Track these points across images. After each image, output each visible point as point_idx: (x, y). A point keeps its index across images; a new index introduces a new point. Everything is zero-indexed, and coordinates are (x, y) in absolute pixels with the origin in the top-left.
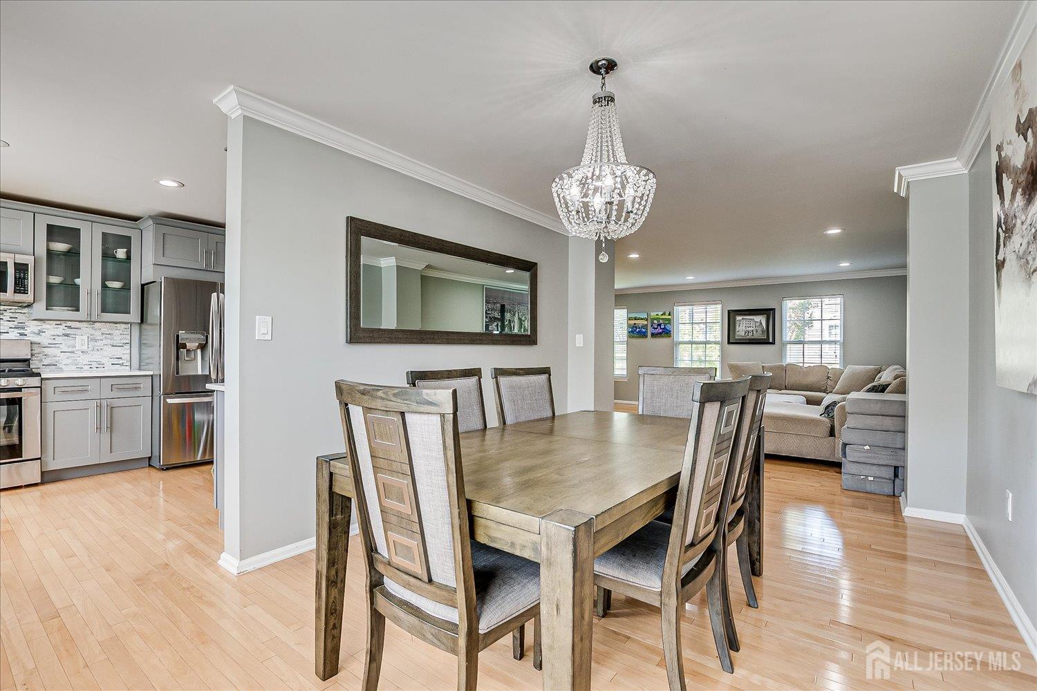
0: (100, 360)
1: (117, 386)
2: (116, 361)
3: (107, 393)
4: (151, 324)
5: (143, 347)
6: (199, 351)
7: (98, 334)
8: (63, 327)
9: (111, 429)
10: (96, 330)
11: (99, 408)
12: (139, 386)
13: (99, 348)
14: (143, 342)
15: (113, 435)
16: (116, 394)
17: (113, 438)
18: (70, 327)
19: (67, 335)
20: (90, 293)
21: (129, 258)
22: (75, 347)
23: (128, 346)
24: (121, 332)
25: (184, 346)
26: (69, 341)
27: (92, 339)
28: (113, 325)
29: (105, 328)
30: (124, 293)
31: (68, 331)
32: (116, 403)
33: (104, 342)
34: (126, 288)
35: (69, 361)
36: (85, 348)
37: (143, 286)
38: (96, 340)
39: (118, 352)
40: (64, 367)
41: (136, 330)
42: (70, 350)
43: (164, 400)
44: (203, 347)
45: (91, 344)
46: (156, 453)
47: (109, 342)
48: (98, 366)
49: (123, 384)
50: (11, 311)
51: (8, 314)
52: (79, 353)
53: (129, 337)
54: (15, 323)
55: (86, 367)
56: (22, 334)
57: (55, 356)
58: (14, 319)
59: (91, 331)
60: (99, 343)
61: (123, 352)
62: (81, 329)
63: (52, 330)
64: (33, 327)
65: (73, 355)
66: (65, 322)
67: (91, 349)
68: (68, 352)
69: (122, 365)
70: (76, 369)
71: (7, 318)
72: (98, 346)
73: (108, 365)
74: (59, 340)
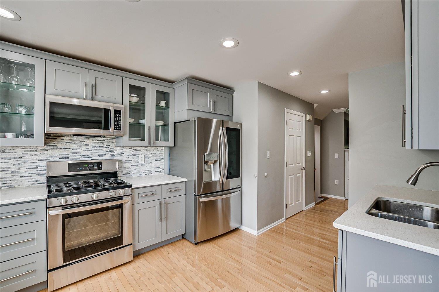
0: (150, 169)
2: (157, 169)
3: (165, 195)
6: (212, 165)
7: (149, 153)
8: (132, 150)
9: (167, 218)
10: (148, 151)
12: (179, 188)
16: (169, 195)
17: (168, 223)
18: (136, 150)
19: (134, 155)
20: (150, 129)
22: (138, 162)
23: (163, 159)
24: (159, 152)
26: (135, 159)
27: (146, 157)
28: (156, 148)
29: (152, 150)
31: (135, 153)
32: (170, 200)
33: (152, 158)
35: (135, 171)
36: (143, 162)
37: (175, 123)
38: (148, 158)
40: (134, 175)
41: (167, 150)
45: (146, 160)
47: (154, 158)
48: (149, 173)
49: (172, 189)
50: (107, 141)
51: (106, 143)
52: (140, 165)
53: (163, 154)
54: (109, 148)
55: (144, 174)
56: (113, 156)
57: (129, 168)
58: (109, 146)
59: (146, 152)
60: (150, 159)
61: (160, 164)
62: (140, 151)
63: (127, 152)
64: (118, 151)
65: (138, 167)
66: (134, 147)
67: (146, 163)
68: (135, 165)
69: (160, 172)
70: (139, 176)
71: (105, 146)
72: (149, 161)
73: (154, 172)
74: (131, 158)
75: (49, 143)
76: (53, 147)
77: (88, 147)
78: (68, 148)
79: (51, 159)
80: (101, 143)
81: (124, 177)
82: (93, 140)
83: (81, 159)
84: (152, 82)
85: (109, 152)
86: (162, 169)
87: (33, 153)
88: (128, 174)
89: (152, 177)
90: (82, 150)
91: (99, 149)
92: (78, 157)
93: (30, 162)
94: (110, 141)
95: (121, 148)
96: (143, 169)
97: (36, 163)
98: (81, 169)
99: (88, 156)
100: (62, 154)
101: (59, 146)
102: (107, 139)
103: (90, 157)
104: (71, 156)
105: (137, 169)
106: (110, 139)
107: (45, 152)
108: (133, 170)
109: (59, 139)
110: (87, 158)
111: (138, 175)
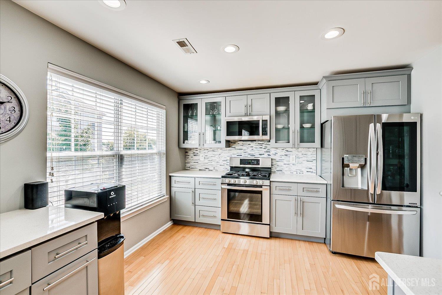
0: (301, 169)
1: (307, 189)
2: (309, 170)
3: (301, 193)
4: (327, 148)
5: (323, 162)
6: (359, 170)
7: (300, 154)
8: (284, 151)
9: (303, 215)
10: (299, 152)
11: (296, 201)
12: (319, 190)
13: (301, 162)
14: (323, 159)
15: (303, 219)
16: (305, 194)
18: (287, 151)
19: (286, 155)
20: (295, 132)
21: (314, 109)
22: (289, 161)
23: (316, 160)
24: (311, 153)
25: (348, 166)
26: (287, 158)
27: (297, 157)
28: (307, 149)
29: (304, 151)
30: (312, 130)
31: (287, 153)
32: (305, 199)
33: (303, 159)
34: (313, 127)
35: (287, 169)
36: (294, 162)
37: (322, 124)
38: (299, 158)
39: (310, 165)
40: (285, 172)
41: (319, 151)
42: (287, 163)
43: (334, 205)
44: (363, 167)
45: (297, 160)
46: (328, 237)
47: (305, 159)
48: (300, 172)
49: (309, 188)
50: (265, 144)
51: (264, 146)
52: (292, 164)
53: (315, 156)
54: (266, 149)
55: (295, 173)
56: (269, 155)
57: (282, 166)
58: (266, 148)
59: (297, 153)
60: (301, 160)
61: (313, 165)
62: (292, 151)
63: (280, 152)
64: (273, 152)
65: (289, 166)
66: (285, 148)
67: (297, 163)
68: (287, 164)
69: (312, 172)
70: (291, 173)
71: (264, 147)
72: (300, 161)
73: (305, 172)
74: (283, 157)
75: (232, 146)
76: (234, 148)
77: (252, 148)
78: (241, 149)
79: (233, 156)
80: (261, 145)
81: (278, 173)
82: (256, 144)
83: (248, 157)
84: (295, 90)
85: (266, 152)
86: (313, 170)
87: (225, 152)
88: (281, 171)
89: (303, 176)
90: (249, 151)
91: (260, 150)
92: (246, 155)
93: (224, 157)
94: (267, 144)
95: (275, 149)
96: (294, 168)
97: (226, 158)
98: (247, 163)
99: (252, 155)
100: (238, 153)
101: (237, 148)
102: (265, 142)
103: (254, 156)
104: (243, 154)
105: (289, 167)
106: (267, 142)
107: (230, 151)
108: (285, 168)
109: (237, 143)
110: (252, 156)
111: (289, 173)
